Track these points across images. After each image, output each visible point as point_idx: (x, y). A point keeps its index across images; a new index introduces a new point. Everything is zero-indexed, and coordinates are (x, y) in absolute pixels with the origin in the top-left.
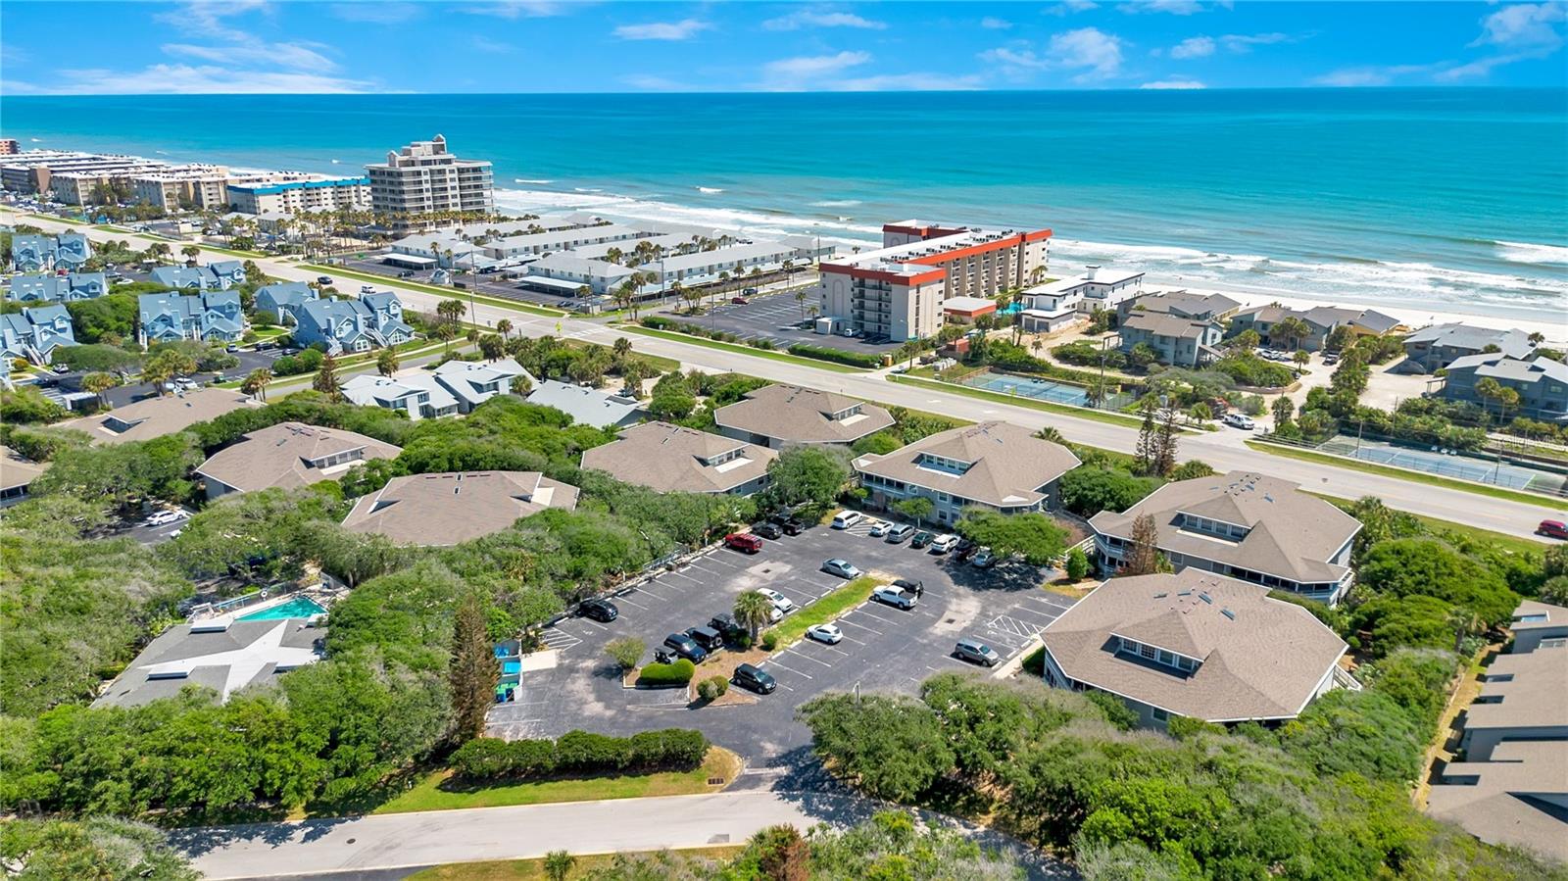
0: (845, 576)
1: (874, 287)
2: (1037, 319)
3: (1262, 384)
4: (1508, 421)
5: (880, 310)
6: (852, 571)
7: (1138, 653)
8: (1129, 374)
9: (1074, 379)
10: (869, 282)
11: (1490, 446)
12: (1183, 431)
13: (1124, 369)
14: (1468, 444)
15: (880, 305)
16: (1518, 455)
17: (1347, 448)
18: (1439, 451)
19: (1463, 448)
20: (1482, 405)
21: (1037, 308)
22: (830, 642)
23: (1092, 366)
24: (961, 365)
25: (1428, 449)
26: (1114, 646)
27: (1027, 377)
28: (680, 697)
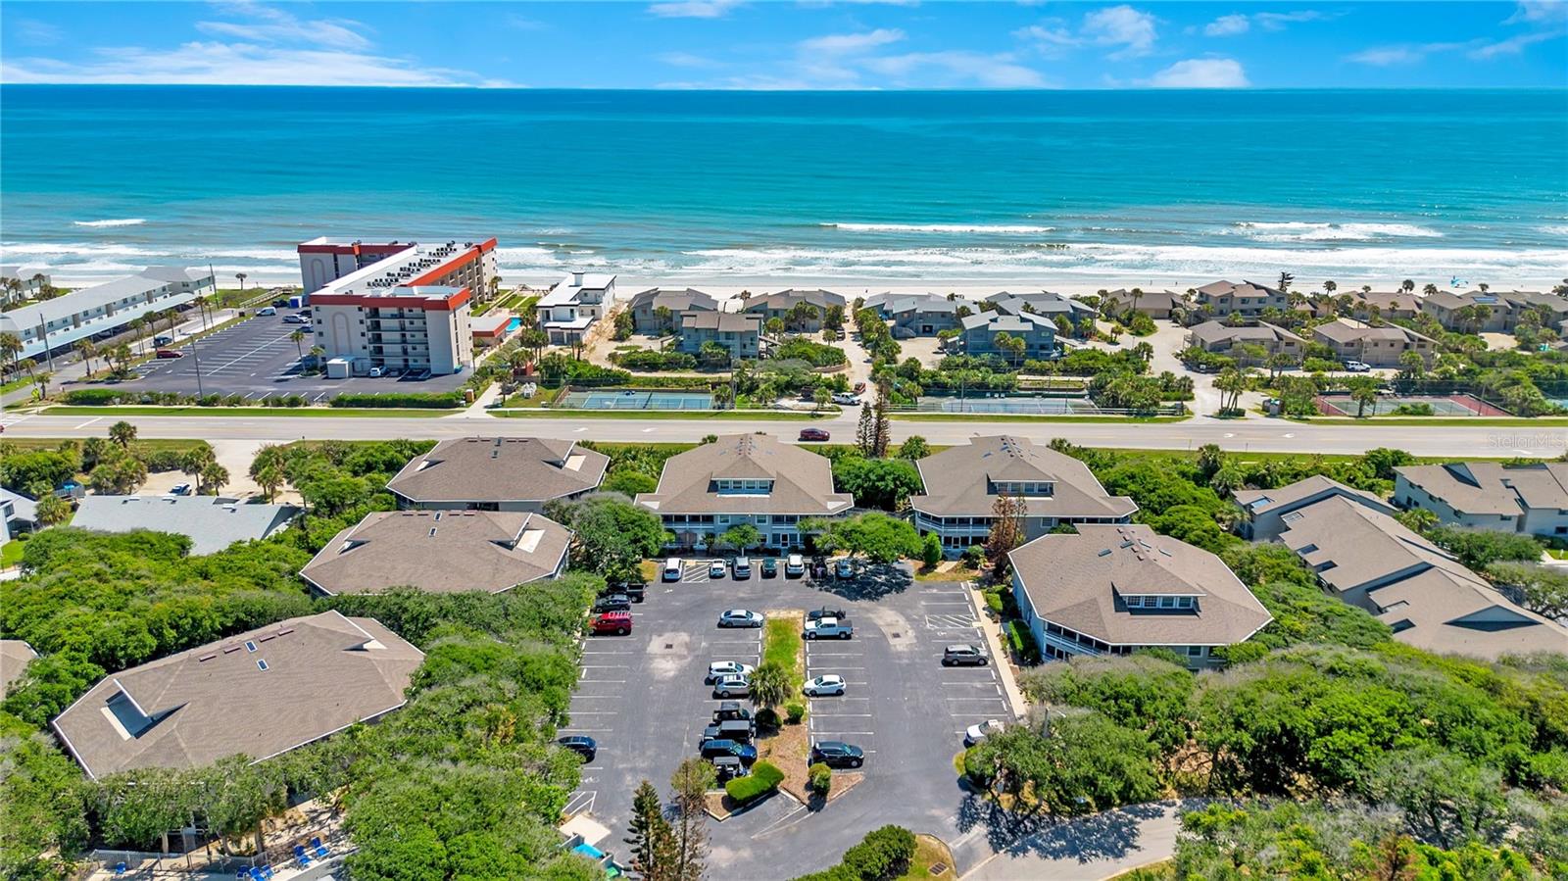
0: (754, 625)
1: (393, 316)
2: (565, 332)
3: (828, 363)
4: (1020, 364)
5: (404, 342)
6: (757, 617)
7: (1142, 605)
8: (703, 372)
9: (662, 385)
10: (382, 311)
11: (1023, 386)
12: (821, 416)
13: (695, 368)
14: (1010, 387)
15: (404, 335)
16: (1046, 390)
17: (933, 407)
18: (992, 396)
19: (1007, 390)
20: (999, 354)
21: (555, 321)
22: (840, 693)
23: (664, 370)
24: (543, 390)
25: (983, 396)
26: (1120, 604)
27: (614, 391)
28: (788, 804)
